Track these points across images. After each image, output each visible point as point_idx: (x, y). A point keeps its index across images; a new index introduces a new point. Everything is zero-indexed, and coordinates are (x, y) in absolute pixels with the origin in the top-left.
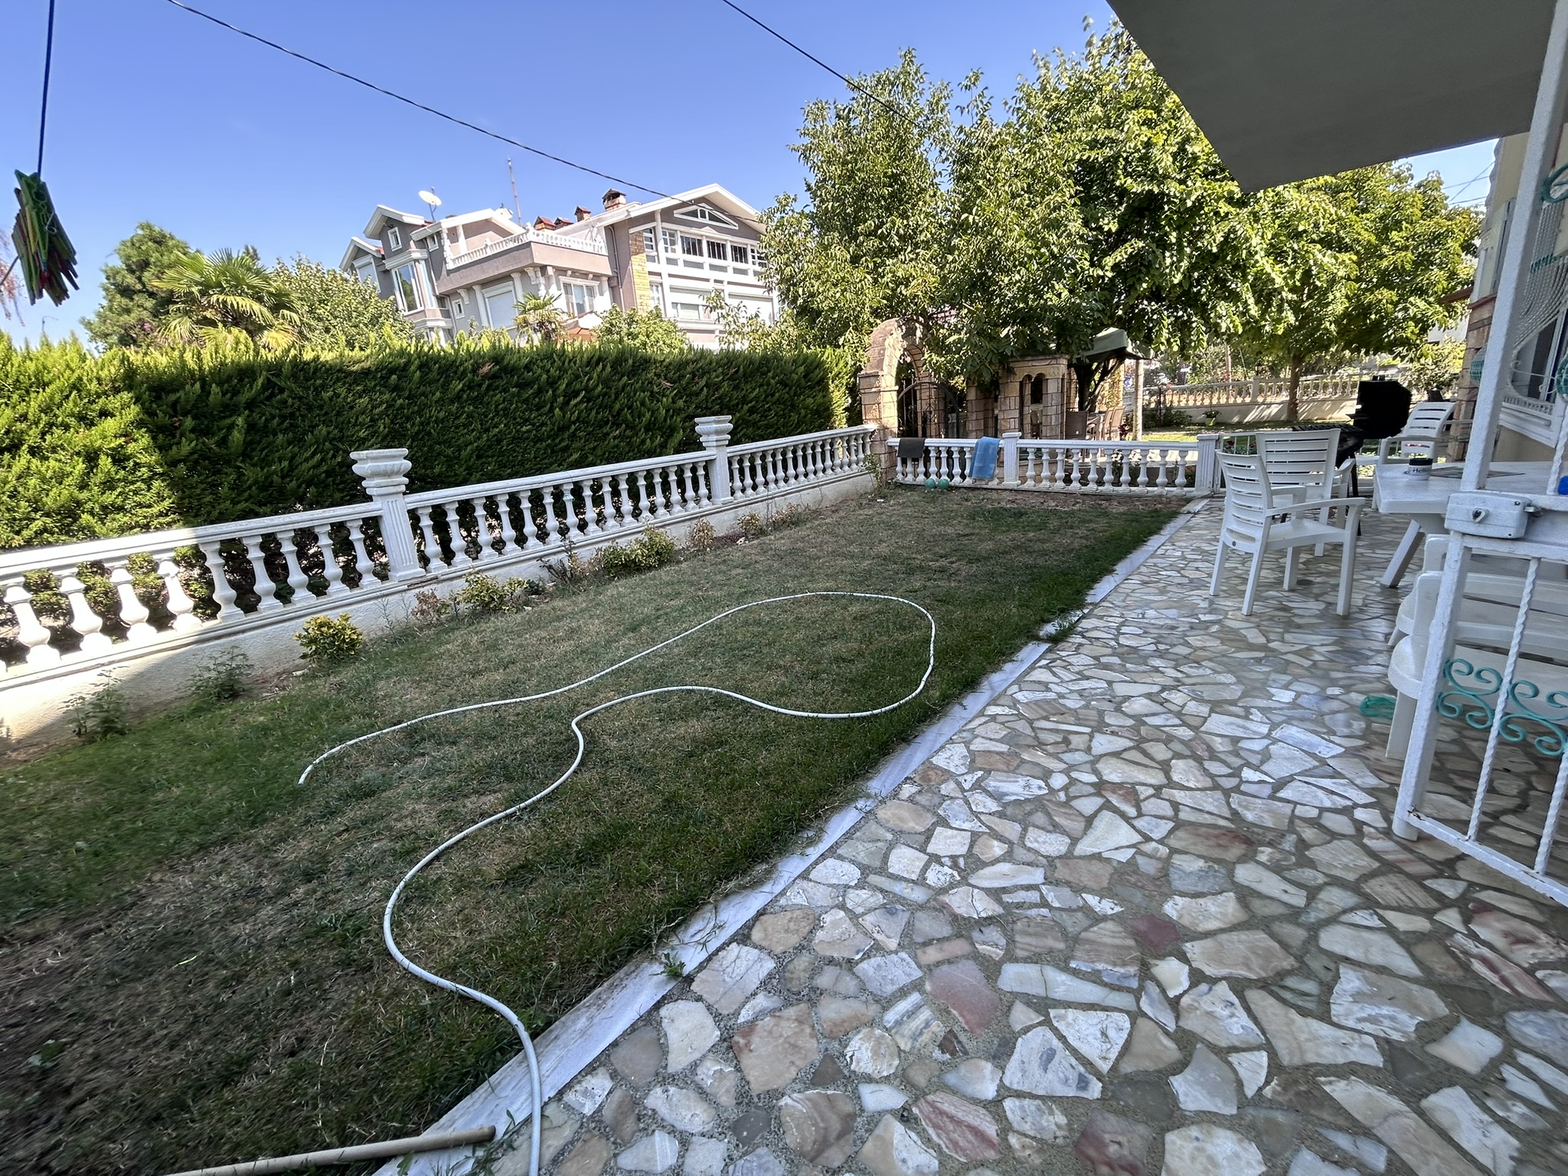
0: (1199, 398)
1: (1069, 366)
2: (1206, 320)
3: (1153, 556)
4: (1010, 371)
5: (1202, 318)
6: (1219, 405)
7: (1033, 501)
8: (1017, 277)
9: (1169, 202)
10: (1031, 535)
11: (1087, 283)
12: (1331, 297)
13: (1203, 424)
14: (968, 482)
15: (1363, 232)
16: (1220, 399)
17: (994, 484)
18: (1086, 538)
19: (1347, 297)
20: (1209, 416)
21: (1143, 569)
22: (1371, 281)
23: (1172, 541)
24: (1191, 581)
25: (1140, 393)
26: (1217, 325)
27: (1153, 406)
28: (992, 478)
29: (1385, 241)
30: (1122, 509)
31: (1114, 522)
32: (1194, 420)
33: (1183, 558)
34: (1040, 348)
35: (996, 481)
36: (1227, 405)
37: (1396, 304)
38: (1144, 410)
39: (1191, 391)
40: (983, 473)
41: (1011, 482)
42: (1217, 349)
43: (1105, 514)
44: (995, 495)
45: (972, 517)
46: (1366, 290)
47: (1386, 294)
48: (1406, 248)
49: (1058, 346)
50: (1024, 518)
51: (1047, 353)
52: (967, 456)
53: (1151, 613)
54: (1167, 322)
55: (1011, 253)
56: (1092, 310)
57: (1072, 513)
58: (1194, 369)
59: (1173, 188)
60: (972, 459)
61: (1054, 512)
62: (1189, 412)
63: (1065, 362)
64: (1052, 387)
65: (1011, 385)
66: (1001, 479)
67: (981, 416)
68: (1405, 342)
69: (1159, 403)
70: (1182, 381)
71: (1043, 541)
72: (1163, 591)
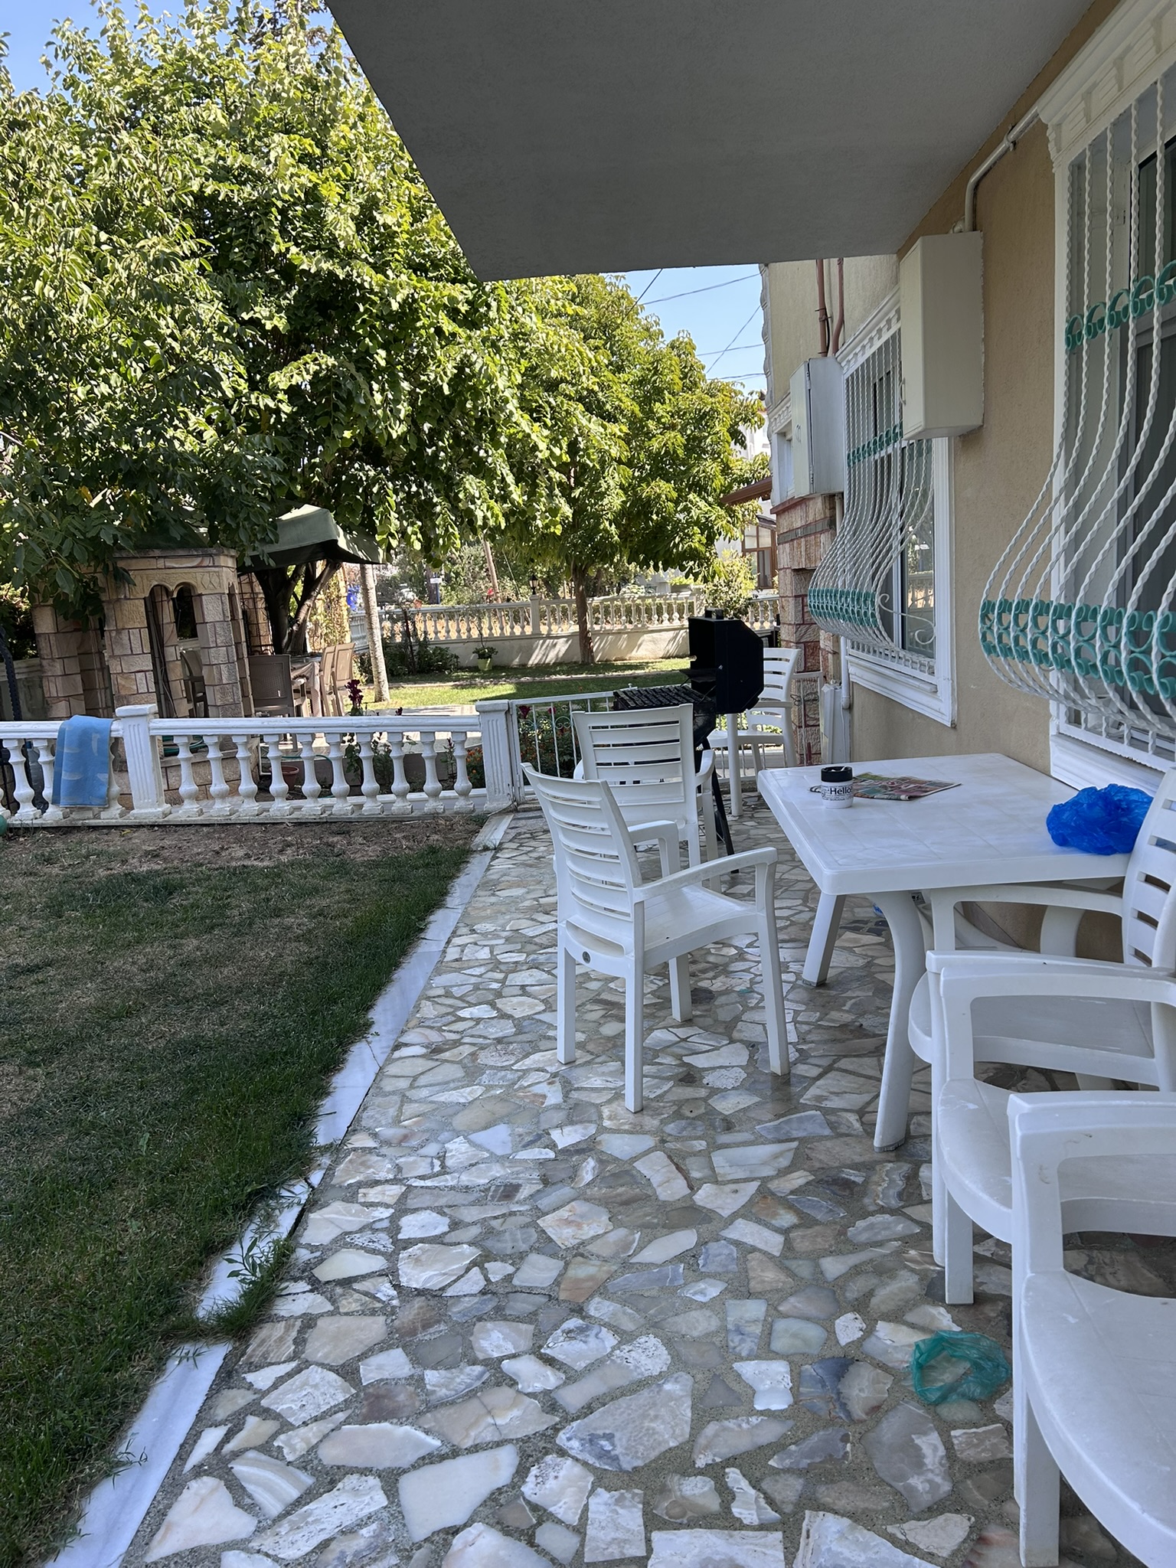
0: (463, 627)
1: (242, 570)
2: (453, 501)
3: (440, 968)
4: (121, 577)
5: (447, 498)
6: (491, 638)
7: (200, 848)
8: (104, 389)
9: (364, 299)
10: (190, 944)
11: (248, 419)
12: (604, 485)
13: (475, 669)
14: (53, 815)
15: (624, 399)
16: (493, 628)
17: (112, 815)
18: (306, 938)
19: (622, 487)
20: (482, 656)
21: (428, 1010)
22: (642, 467)
23: (468, 922)
24: (519, 1025)
25: (375, 619)
26: (470, 514)
27: (398, 639)
28: (106, 804)
29: (650, 414)
30: (373, 851)
31: (361, 888)
32: (464, 662)
33: (495, 964)
34: (176, 533)
35: (116, 809)
36: (502, 638)
37: (677, 503)
38: (385, 646)
39: (451, 615)
40: (82, 793)
41: (149, 807)
42: (473, 550)
43: (342, 869)
44: (115, 842)
45: (55, 909)
46: (641, 479)
47: (664, 488)
48: (673, 427)
49: (212, 530)
50: (176, 900)
51: (190, 544)
52: (44, 758)
53: (458, 1150)
54: (393, 499)
55: (82, 339)
56: (264, 468)
57: (276, 875)
58: (448, 579)
59: (368, 277)
60: (56, 765)
61: (243, 873)
62: (454, 650)
63: (231, 563)
64: (212, 611)
65: (127, 606)
66: (128, 805)
67: (74, 667)
68: (693, 555)
69: (406, 634)
70: (434, 599)
71: (215, 961)
72: (472, 1072)
